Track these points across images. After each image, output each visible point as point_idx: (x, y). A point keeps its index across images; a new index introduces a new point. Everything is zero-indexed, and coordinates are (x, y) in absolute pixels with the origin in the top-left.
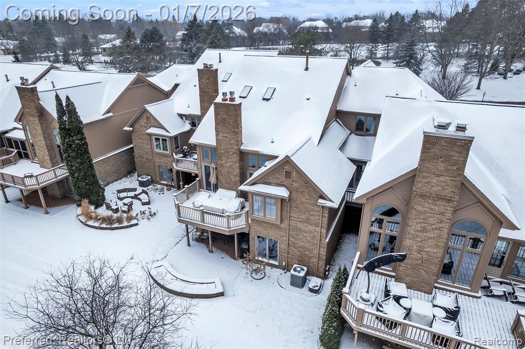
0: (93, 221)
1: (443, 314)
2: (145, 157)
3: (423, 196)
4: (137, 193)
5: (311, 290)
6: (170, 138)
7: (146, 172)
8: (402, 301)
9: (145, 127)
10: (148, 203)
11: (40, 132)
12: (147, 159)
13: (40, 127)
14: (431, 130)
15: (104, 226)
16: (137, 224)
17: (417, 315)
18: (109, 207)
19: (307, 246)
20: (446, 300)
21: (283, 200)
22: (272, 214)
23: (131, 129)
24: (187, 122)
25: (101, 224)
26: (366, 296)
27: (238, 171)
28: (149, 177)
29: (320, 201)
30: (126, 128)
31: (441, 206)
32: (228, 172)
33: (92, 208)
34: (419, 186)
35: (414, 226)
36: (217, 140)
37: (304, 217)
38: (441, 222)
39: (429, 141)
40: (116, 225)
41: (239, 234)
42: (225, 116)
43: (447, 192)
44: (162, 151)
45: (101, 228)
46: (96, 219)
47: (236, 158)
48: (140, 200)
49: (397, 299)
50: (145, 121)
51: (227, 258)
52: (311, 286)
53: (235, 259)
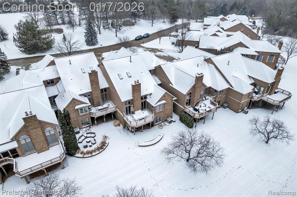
4: (85, 136)
6: (88, 106)
9: (73, 107)
11: (42, 134)
21: (164, 104)
22: (161, 109)
28: (78, 128)
29: (173, 99)
34: (196, 87)
36: (133, 97)
37: (168, 105)
39: (196, 78)
44: (84, 113)
47: (140, 99)
51: (148, 130)
52: (174, 121)
53: (150, 128)
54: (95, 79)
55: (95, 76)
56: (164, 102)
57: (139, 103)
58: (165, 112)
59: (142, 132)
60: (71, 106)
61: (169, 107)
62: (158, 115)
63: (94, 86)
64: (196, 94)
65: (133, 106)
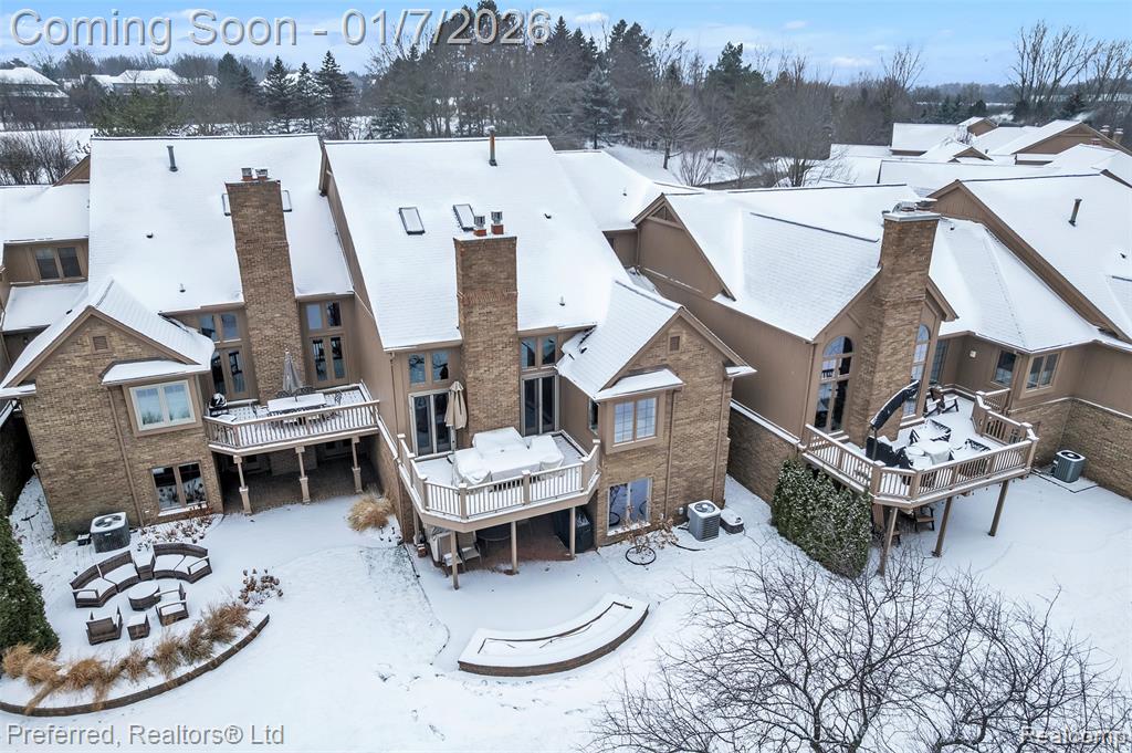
4: (140, 563)
5: (733, 530)
7: (94, 506)
9: (89, 370)
10: (207, 571)
12: (101, 465)
14: (891, 214)
16: (267, 620)
19: (700, 462)
22: (648, 428)
23: (30, 388)
25: (170, 671)
28: (123, 515)
29: (730, 370)
34: (893, 292)
36: (463, 326)
37: (696, 411)
40: (221, 648)
43: (916, 293)
44: (166, 424)
47: (509, 354)
48: (168, 574)
50: (87, 350)
51: (553, 565)
52: (732, 522)
53: (570, 558)
54: (267, 231)
55: (262, 206)
56: (665, 379)
57: (502, 379)
58: (677, 457)
59: (510, 573)
60: (78, 363)
61: (707, 426)
62: (628, 470)
63: (261, 272)
64: (886, 349)
65: (465, 392)
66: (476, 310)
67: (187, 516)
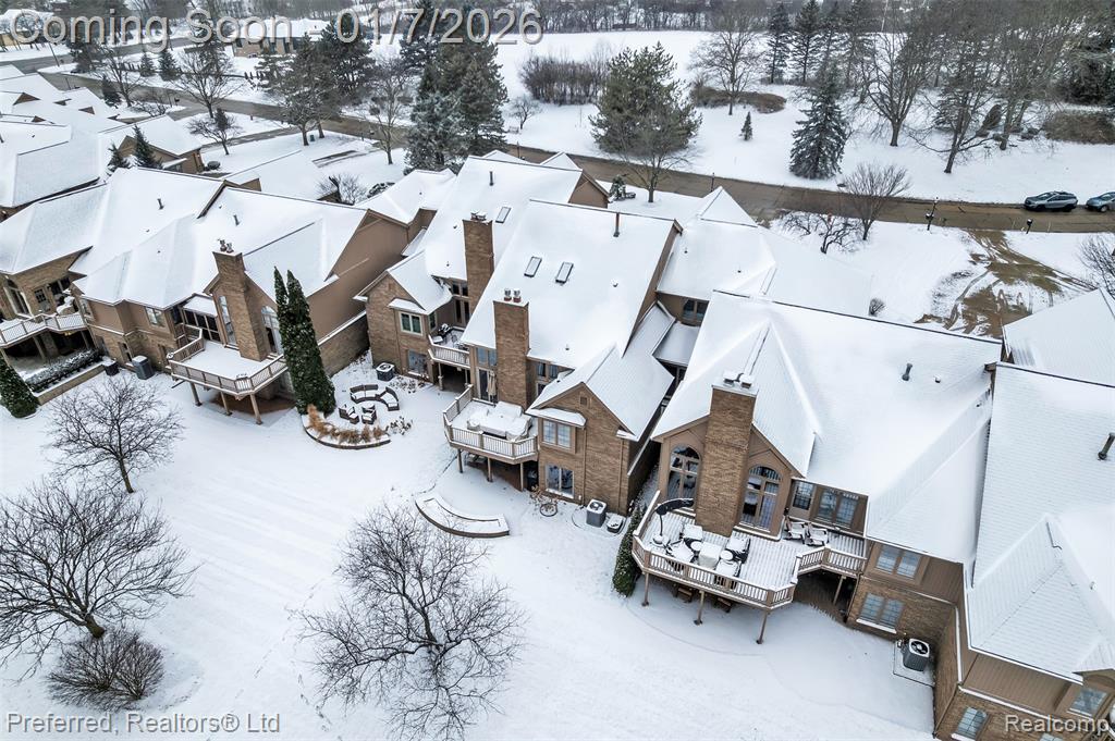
0: (329, 437)
1: (731, 556)
2: (386, 337)
3: (714, 443)
4: (379, 392)
5: (610, 529)
6: (425, 316)
7: (387, 359)
8: (693, 545)
9: (387, 298)
10: (397, 408)
11: (247, 313)
12: (388, 340)
13: (245, 307)
14: (720, 384)
15: (345, 444)
16: (389, 441)
17: (705, 558)
18: (344, 415)
19: (607, 478)
20: (737, 543)
21: (577, 429)
22: (565, 442)
23: (366, 298)
24: (447, 287)
25: (341, 441)
26: (659, 538)
27: (524, 382)
28: (392, 366)
29: (620, 432)
30: (357, 297)
31: (732, 454)
32: (512, 383)
33: (322, 415)
34: (712, 433)
35: (709, 470)
36: (497, 344)
37: (602, 447)
38: (734, 468)
39: (718, 395)
40: (362, 443)
41: (524, 463)
42: (508, 319)
43: (737, 441)
44: (411, 332)
45: (342, 447)
46: (334, 434)
47: (521, 367)
48: (384, 402)
49: (689, 542)
50: (387, 289)
51: (510, 487)
53: (520, 490)
56: (577, 419)
57: (516, 378)
59: (488, 479)
66: (502, 338)
67: (418, 378)
